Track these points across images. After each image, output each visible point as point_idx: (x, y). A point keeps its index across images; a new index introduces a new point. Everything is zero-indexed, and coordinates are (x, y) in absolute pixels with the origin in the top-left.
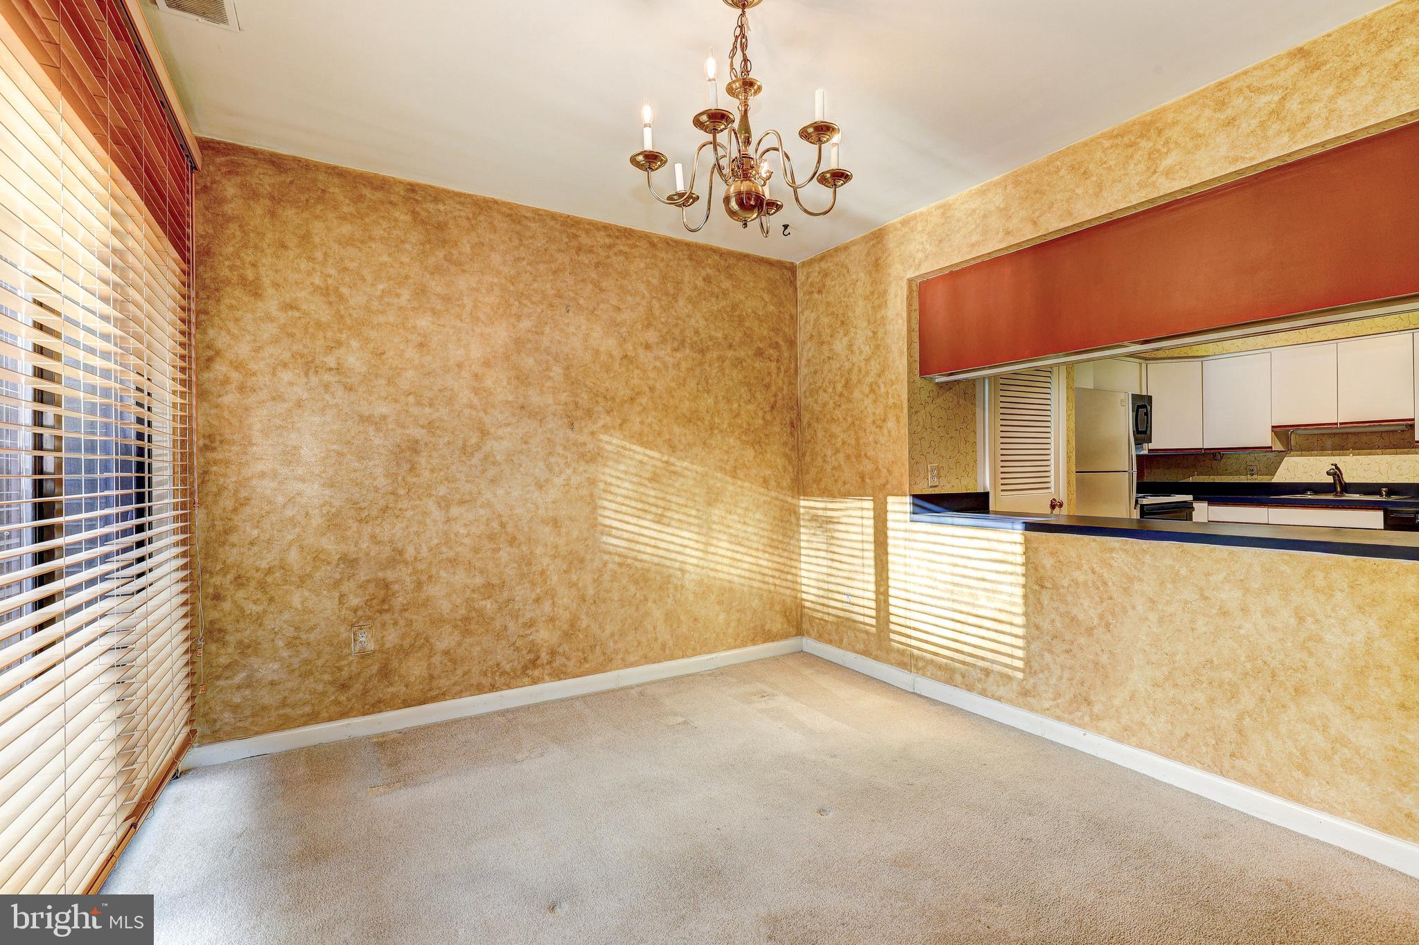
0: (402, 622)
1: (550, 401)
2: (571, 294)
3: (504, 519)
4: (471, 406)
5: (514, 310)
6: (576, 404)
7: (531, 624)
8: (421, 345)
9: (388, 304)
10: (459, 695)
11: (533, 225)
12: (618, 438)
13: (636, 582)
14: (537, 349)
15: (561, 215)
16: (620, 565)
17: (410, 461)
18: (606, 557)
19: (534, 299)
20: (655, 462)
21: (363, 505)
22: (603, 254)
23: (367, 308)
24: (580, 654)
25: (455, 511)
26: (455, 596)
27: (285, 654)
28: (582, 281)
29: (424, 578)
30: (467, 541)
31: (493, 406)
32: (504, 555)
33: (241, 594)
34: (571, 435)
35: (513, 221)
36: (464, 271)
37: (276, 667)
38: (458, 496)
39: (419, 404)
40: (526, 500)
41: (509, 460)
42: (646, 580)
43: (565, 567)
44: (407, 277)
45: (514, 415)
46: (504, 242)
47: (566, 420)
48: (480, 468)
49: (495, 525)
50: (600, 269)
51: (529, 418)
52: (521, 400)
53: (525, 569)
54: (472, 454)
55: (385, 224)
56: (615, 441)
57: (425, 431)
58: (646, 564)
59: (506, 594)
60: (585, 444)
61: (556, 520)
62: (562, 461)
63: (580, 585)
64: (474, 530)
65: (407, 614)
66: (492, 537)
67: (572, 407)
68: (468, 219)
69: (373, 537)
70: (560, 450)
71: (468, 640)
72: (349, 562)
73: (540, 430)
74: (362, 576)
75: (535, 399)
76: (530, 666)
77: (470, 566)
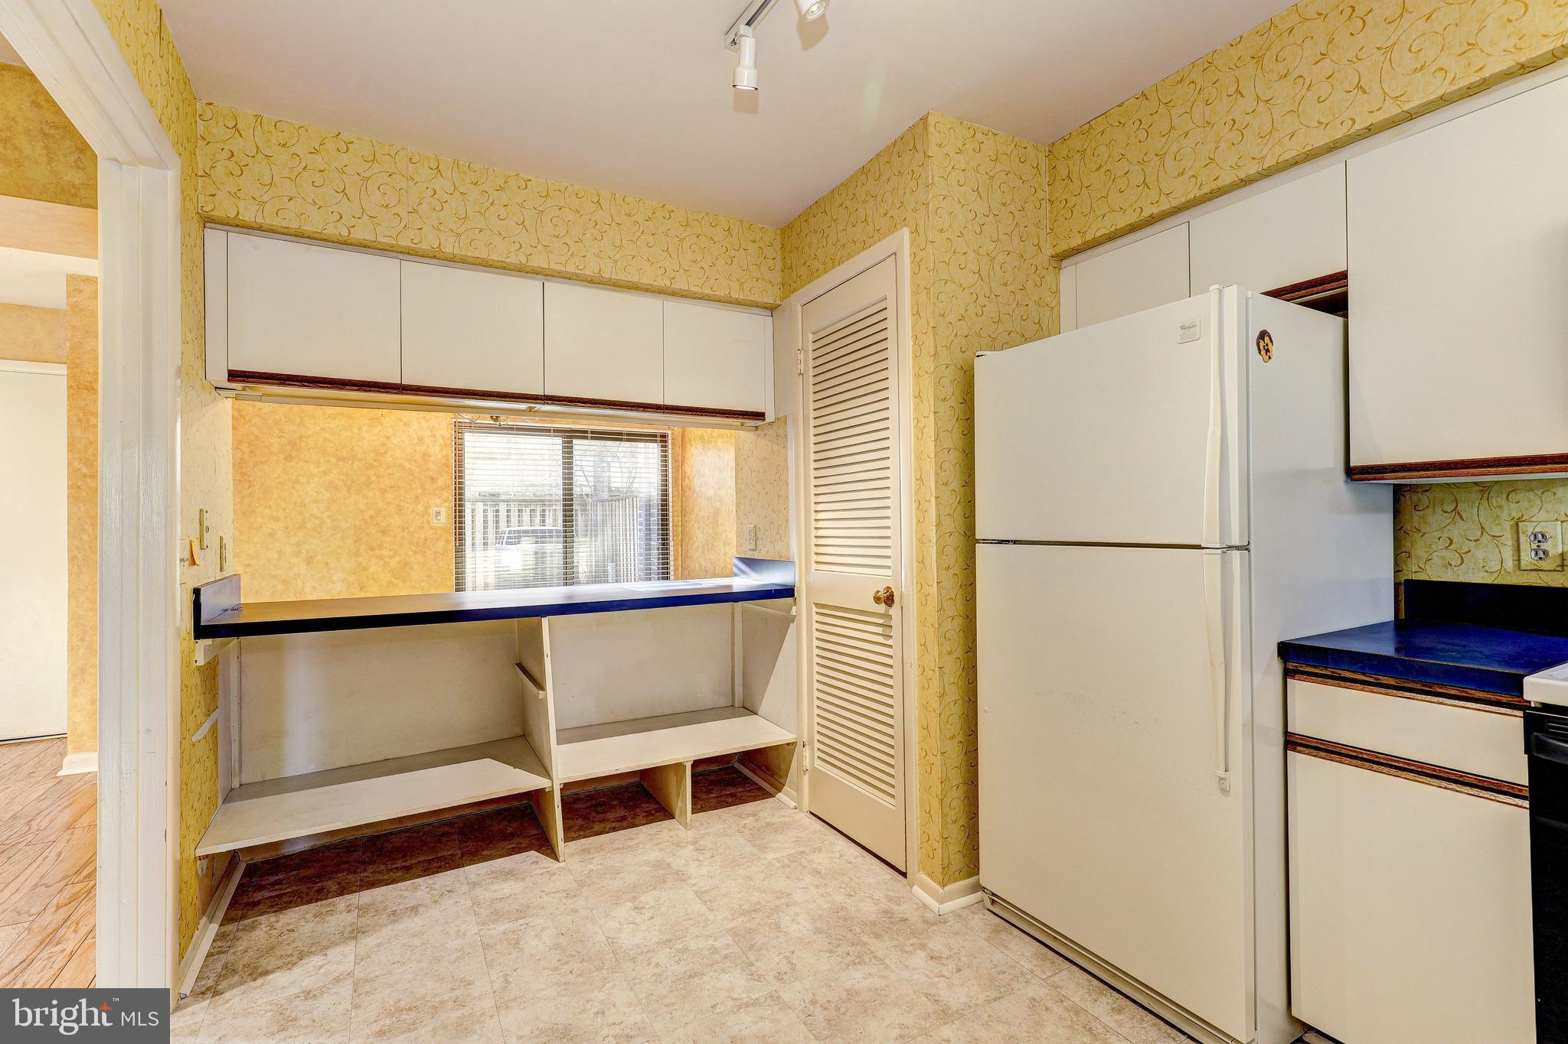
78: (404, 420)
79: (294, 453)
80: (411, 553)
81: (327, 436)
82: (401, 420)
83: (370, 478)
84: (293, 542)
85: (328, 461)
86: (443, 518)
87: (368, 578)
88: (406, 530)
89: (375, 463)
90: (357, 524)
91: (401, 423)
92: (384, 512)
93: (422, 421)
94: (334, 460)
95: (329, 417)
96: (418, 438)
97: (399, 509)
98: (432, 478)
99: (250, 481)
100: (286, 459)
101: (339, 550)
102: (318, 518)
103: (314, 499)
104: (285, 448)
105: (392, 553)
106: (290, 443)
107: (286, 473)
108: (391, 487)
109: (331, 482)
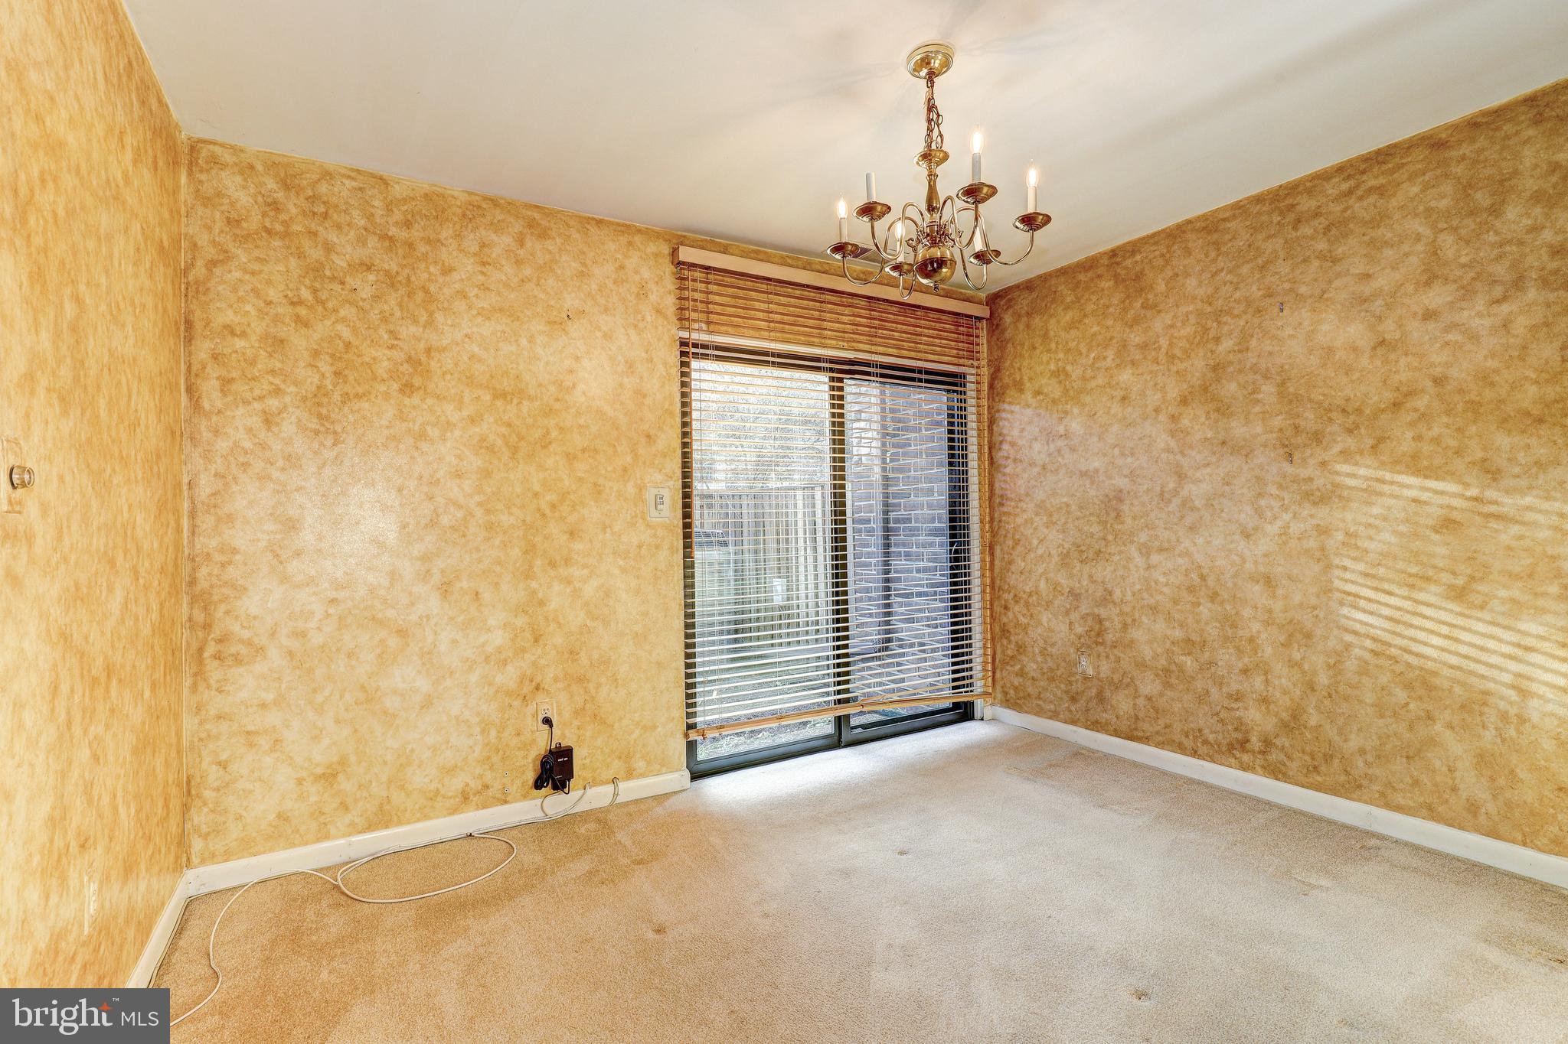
0: (1112, 657)
1: (1259, 429)
2: (1287, 286)
3: (1205, 571)
4: (1168, 450)
5: (1212, 333)
6: (1296, 427)
7: (1238, 697)
8: (1124, 399)
9: (1098, 368)
10: (1160, 745)
11: (1232, 225)
12: (1367, 467)
13: (1408, 686)
14: (1240, 371)
15: (1269, 192)
16: (1375, 653)
17: (1116, 509)
18: (1349, 638)
19: (1236, 312)
20: (1445, 500)
21: (1083, 548)
22: (1337, 208)
23: (1084, 379)
24: (1307, 758)
25: (1155, 558)
26: (1155, 644)
27: (1039, 659)
28: (1304, 261)
29: (1129, 621)
30: (1165, 590)
31: (1191, 447)
32: (1205, 610)
33: (1017, 608)
34: (1289, 469)
35: (1209, 232)
36: (1160, 311)
37: (1035, 667)
38: (1157, 543)
39: (1122, 454)
40: (1230, 550)
41: (1209, 505)
42: (1431, 688)
43: (1282, 638)
44: (1111, 338)
45: (1214, 453)
46: (1199, 261)
47: (1281, 451)
48: (1178, 515)
49: (1194, 576)
50: (1334, 231)
51: (1231, 454)
52: (1221, 436)
53: (1230, 632)
54: (1170, 501)
55: (1094, 298)
56: (1362, 472)
57: (1127, 479)
58: (1430, 663)
59: (1207, 655)
60: (1311, 479)
61: (1269, 577)
62: (1276, 504)
63: (1306, 667)
64: (1172, 579)
65: (1116, 651)
66: (1191, 589)
67: (1289, 432)
68: (1163, 255)
69: (1091, 576)
70: (1273, 490)
71: (1169, 693)
72: (1075, 595)
73: (1245, 468)
74: (1084, 609)
75: (1238, 429)
76: (1237, 746)
77: (1169, 618)
78: (604, 328)
79: (417, 381)
80: (617, 571)
81: (477, 350)
82: (599, 330)
83: (548, 433)
84: (416, 553)
85: (478, 398)
86: (665, 508)
87: (547, 619)
88: (608, 530)
89: (557, 406)
90: (528, 519)
91: (599, 334)
92: (572, 497)
93: (631, 331)
94: (487, 397)
95: (479, 314)
96: (627, 362)
97: (598, 491)
98: (648, 436)
99: (335, 432)
100: (402, 391)
101: (498, 569)
102: (460, 507)
103: (453, 470)
104: (401, 369)
105: (586, 572)
106: (409, 359)
107: (403, 419)
108: (584, 451)
109: (483, 439)
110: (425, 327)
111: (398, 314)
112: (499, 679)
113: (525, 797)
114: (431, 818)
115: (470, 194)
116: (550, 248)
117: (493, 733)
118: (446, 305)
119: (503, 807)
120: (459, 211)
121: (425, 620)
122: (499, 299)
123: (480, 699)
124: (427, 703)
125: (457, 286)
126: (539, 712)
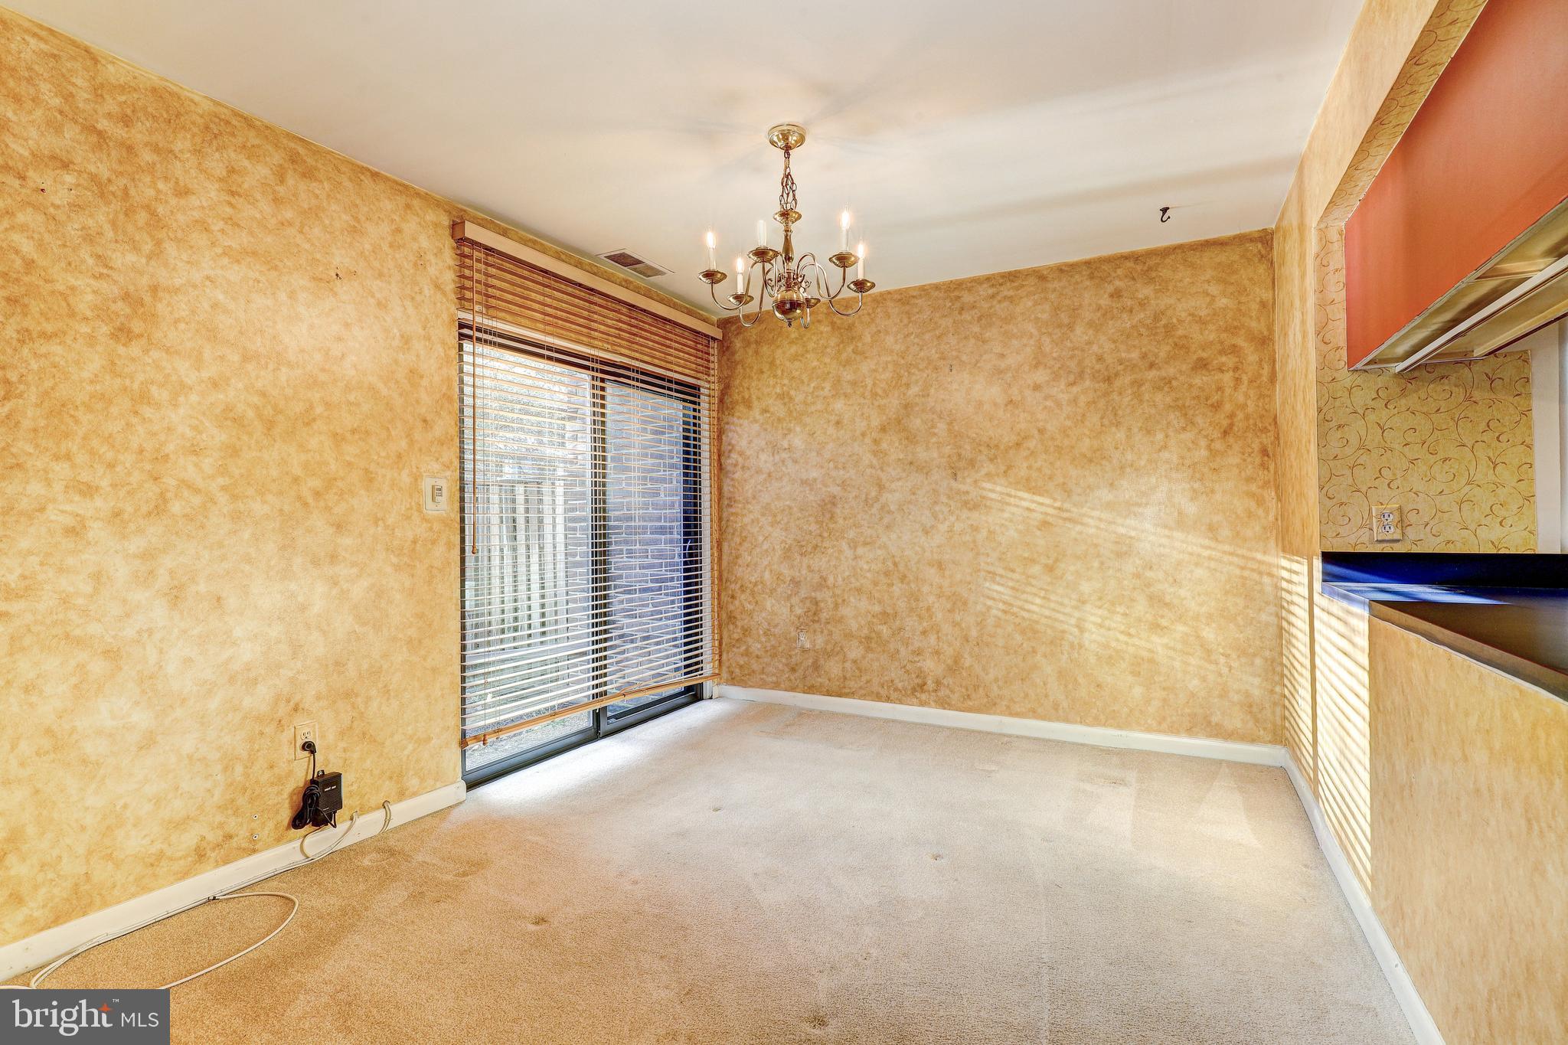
0: (826, 632)
1: (935, 455)
2: (954, 353)
3: (897, 560)
4: (872, 466)
5: (904, 380)
6: (959, 455)
7: (919, 652)
8: (838, 423)
9: (817, 396)
10: (863, 697)
11: (919, 301)
12: (1001, 485)
13: (1023, 632)
14: (923, 411)
15: (944, 284)
16: (1005, 612)
17: (830, 511)
18: (990, 603)
19: (921, 367)
20: (1044, 509)
21: (803, 543)
22: (986, 305)
23: (805, 403)
24: (964, 690)
25: (860, 551)
26: (860, 618)
27: (763, 639)
28: (965, 338)
29: (840, 601)
30: (868, 575)
31: (888, 465)
32: (897, 590)
33: (743, 597)
34: (954, 484)
35: (903, 304)
36: (866, 358)
37: (759, 646)
38: (862, 539)
39: (836, 467)
40: (914, 543)
41: (901, 509)
42: (1035, 632)
43: (949, 606)
44: (829, 373)
45: (904, 470)
46: (896, 324)
47: (950, 471)
48: (878, 516)
49: (890, 564)
50: (983, 321)
51: (917, 471)
52: (910, 458)
53: (914, 605)
54: (872, 505)
55: (814, 338)
56: (998, 488)
57: (839, 488)
58: (1035, 616)
59: (898, 623)
60: (968, 492)
61: (940, 563)
62: (946, 510)
63: (963, 625)
64: (873, 566)
65: (829, 627)
66: (887, 574)
67: (955, 458)
68: (869, 314)
69: (809, 567)
70: (944, 499)
71: (870, 656)
72: (796, 583)
73: (926, 482)
74: (803, 593)
75: (922, 454)
76: (918, 689)
77: (871, 597)
78: (378, 295)
79: (137, 326)
80: (389, 570)
81: (221, 297)
82: (373, 296)
83: (312, 407)
84: (133, 550)
85: (222, 358)
86: (443, 500)
87: (308, 626)
88: (380, 523)
89: (323, 377)
90: (286, 508)
91: (372, 301)
92: (340, 484)
93: (408, 304)
94: (236, 358)
95: (225, 254)
96: (402, 336)
97: (369, 479)
98: (425, 421)
100: (113, 336)
101: (247, 568)
102: (197, 491)
103: (188, 445)
104: (113, 307)
105: (355, 570)
106: (126, 297)
107: (115, 374)
108: (354, 431)
109: (229, 408)
110: (149, 258)
111: (110, 234)
112: (247, 702)
113: (279, 840)
114: (151, 890)
115: (217, 103)
116: (317, 192)
117: (239, 769)
118: (180, 234)
119: (251, 857)
120: (200, 121)
121: (146, 635)
122: (252, 240)
123: (222, 730)
124: (148, 742)
125: (196, 214)
126: (298, 738)
